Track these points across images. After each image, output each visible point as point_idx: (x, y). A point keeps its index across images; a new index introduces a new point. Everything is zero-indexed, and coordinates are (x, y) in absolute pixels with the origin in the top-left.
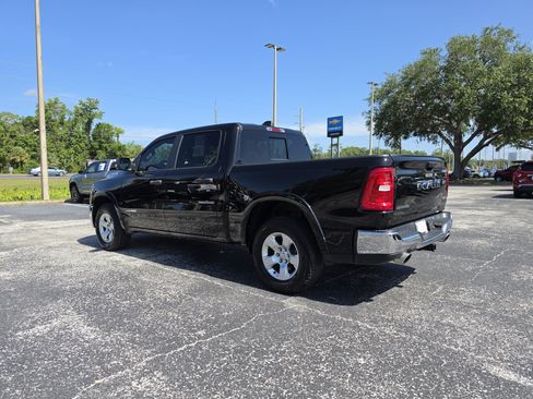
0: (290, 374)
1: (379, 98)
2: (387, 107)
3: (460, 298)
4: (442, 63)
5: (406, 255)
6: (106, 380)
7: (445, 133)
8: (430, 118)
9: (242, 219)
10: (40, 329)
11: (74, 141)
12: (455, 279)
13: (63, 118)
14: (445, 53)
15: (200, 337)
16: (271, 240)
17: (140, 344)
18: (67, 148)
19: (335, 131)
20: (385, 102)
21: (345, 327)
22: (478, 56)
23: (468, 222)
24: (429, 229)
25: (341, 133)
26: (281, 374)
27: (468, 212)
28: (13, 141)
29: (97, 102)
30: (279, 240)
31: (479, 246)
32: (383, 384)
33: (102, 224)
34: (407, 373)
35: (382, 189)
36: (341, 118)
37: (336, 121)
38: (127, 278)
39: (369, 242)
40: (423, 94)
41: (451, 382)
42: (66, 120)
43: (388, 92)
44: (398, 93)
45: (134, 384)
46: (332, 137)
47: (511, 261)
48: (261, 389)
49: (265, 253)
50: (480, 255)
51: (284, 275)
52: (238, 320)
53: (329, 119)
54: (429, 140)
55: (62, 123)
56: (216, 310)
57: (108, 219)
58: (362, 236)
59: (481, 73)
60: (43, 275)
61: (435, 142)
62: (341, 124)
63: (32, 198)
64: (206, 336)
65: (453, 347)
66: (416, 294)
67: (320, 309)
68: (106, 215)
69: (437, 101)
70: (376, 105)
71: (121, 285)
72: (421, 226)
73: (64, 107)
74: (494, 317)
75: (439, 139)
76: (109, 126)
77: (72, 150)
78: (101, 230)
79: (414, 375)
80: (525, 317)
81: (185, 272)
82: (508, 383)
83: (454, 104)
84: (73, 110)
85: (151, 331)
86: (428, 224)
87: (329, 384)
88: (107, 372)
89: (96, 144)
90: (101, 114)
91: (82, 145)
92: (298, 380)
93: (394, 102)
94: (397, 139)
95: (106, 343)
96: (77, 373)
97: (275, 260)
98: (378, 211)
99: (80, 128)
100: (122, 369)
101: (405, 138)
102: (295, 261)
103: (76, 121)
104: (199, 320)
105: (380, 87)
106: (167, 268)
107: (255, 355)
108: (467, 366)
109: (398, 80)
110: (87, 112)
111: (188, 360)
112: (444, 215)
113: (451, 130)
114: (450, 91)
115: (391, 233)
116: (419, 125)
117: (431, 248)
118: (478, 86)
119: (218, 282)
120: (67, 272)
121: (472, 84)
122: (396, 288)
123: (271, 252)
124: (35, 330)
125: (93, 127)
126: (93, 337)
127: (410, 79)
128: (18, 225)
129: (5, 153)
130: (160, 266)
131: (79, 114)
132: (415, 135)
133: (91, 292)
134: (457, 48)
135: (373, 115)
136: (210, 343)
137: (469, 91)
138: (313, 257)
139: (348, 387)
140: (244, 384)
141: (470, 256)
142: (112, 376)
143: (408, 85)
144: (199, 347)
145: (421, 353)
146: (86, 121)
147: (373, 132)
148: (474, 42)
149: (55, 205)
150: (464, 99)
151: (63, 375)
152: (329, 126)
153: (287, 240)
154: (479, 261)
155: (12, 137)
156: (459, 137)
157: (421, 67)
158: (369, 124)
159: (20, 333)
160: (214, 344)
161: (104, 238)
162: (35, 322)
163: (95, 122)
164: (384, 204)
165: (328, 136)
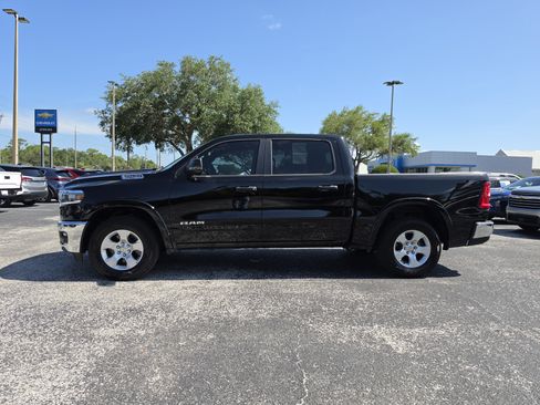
36: (53, 112)
37: (47, 115)
46: (42, 133)
51: (415, 263)
53: (37, 111)
62: (54, 119)
94: (128, 143)
165: (37, 130)
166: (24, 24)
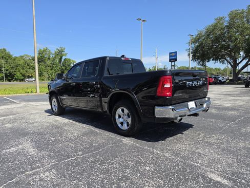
0: (111, 173)
1: (194, 42)
2: (198, 46)
3: (210, 140)
4: (226, 24)
5: (179, 118)
6: (31, 172)
7: (228, 59)
8: (220, 51)
9: (107, 101)
10: (13, 149)
11: (54, 66)
12: (212, 130)
13: (49, 56)
14: (227, 19)
15: (78, 155)
16: (119, 111)
17: (51, 157)
18: (51, 70)
19: (173, 58)
20: (197, 44)
21: (147, 152)
22: (245, 19)
23: (231, 102)
24: (196, 106)
25: (176, 60)
26: (108, 173)
27: (233, 98)
28: (28, 67)
29: (64, 49)
30: (123, 111)
31: (231, 114)
32: (153, 180)
33: (53, 103)
34: (167, 175)
35: (166, 86)
36: (176, 53)
37: (173, 54)
38: (58, 128)
39: (161, 112)
40: (217, 39)
41: (187, 180)
42: (51, 57)
43: (199, 39)
44: (203, 40)
45: (42, 174)
46: (172, 62)
47: (245, 123)
48: (95, 179)
49: (117, 117)
50: (230, 119)
51: (125, 127)
52: (98, 148)
53: (170, 53)
54: (220, 62)
55: (49, 59)
56: (91, 143)
57: (56, 101)
58: (157, 109)
59: (246, 28)
60: (24, 126)
61: (223, 63)
62: (176, 55)
63: (32, 92)
64: (82, 155)
65: (196, 164)
66: (189, 137)
67: (138, 143)
68: (54, 100)
69: (224, 43)
70: (193, 46)
71: (54, 131)
72: (192, 104)
73: (50, 52)
74: (223, 150)
75: (226, 62)
76: (69, 60)
77: (53, 71)
78: (53, 106)
79: (170, 176)
80: (240, 150)
81: (84, 126)
82: (215, 182)
83: (232, 44)
84: (54, 53)
85: (59, 152)
86: (195, 103)
87: (127, 179)
88: (33, 169)
89: (64, 68)
90: (66, 54)
91: (58, 68)
92: (114, 176)
93: (201, 44)
94: (203, 62)
95: (38, 156)
96: (20, 169)
97: (121, 120)
98: (165, 97)
99: (57, 61)
100: (39, 168)
101: (208, 61)
102: (129, 120)
103: (55, 57)
104: (82, 147)
105: (194, 37)
106: (78, 124)
107: (99, 164)
108: (199, 173)
109: (204, 33)
110: (60, 53)
111: (69, 165)
112: (207, 99)
113: (231, 57)
114: (230, 38)
115: (171, 107)
116: (214, 55)
117: (196, 115)
118: (245, 34)
119: (97, 130)
120: (35, 125)
121: (242, 34)
122: (180, 135)
123: (120, 117)
124: (11, 150)
125: (63, 60)
126: (33, 153)
127: (209, 32)
128: (23, 104)
129: (25, 72)
130: (75, 122)
131: (56, 54)
132: (213, 60)
133: (40, 134)
134: (234, 16)
135: (191, 50)
136: (82, 158)
137: (240, 37)
138: (137, 119)
139: (136, 180)
140: (89, 177)
141: (224, 119)
142: (34, 171)
143: (208, 35)
144: (76, 160)
145: (178, 166)
146: (60, 57)
147: (191, 59)
148: (242, 13)
149: (41, 95)
150: (237, 42)
151: (14, 169)
152: (170, 57)
153: (126, 111)
154: (228, 122)
155: (28, 65)
156: (235, 60)
157: (215, 26)
158: (189, 55)
159: (4, 151)
160: (84, 158)
161: (54, 109)
162: (12, 146)
163: (64, 58)
164: (168, 94)
165: (170, 61)
166: (145, 22)
